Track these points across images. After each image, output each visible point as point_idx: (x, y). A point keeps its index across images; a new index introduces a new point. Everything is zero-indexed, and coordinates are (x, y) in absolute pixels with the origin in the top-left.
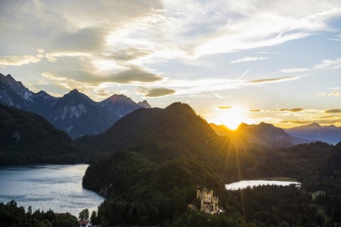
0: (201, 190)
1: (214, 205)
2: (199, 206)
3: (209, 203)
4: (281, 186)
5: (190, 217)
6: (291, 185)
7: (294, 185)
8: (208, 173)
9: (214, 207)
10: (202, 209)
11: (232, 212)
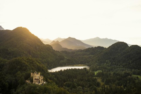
0: (33, 73)
1: (41, 80)
2: (32, 81)
3: (38, 79)
4: (79, 69)
5: (26, 87)
6: (84, 68)
7: (86, 68)
8: (38, 64)
9: (41, 81)
10: (34, 83)
11: (51, 83)
